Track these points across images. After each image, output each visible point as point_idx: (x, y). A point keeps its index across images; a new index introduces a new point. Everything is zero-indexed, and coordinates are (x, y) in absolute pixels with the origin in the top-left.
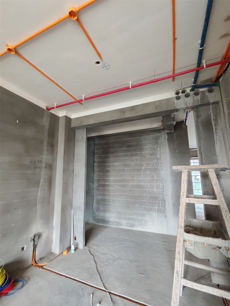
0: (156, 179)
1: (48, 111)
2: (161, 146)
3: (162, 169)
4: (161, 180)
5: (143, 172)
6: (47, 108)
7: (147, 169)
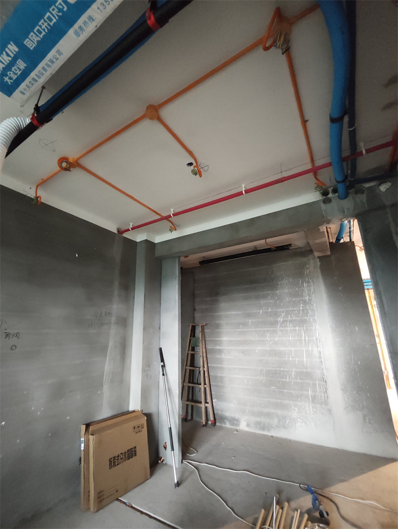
0: (305, 340)
1: (120, 235)
2: (310, 280)
3: (315, 321)
4: (315, 341)
5: (281, 326)
6: (118, 231)
7: (286, 321)
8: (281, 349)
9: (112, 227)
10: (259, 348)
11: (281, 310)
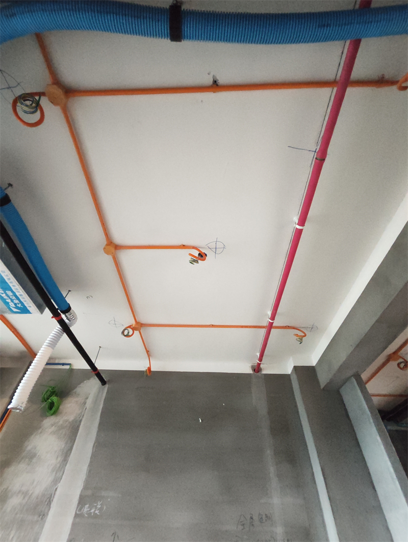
1: (258, 374)
6: (254, 370)
9: (243, 367)
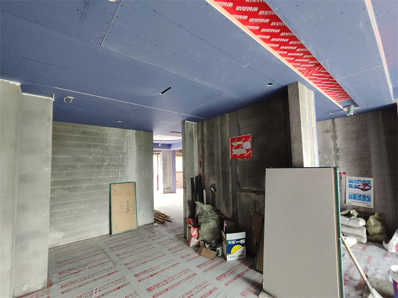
0: (120, 177)
2: (128, 141)
3: (128, 166)
4: (126, 177)
5: (105, 168)
7: (110, 165)
8: (104, 184)
10: (85, 185)
11: (107, 157)
